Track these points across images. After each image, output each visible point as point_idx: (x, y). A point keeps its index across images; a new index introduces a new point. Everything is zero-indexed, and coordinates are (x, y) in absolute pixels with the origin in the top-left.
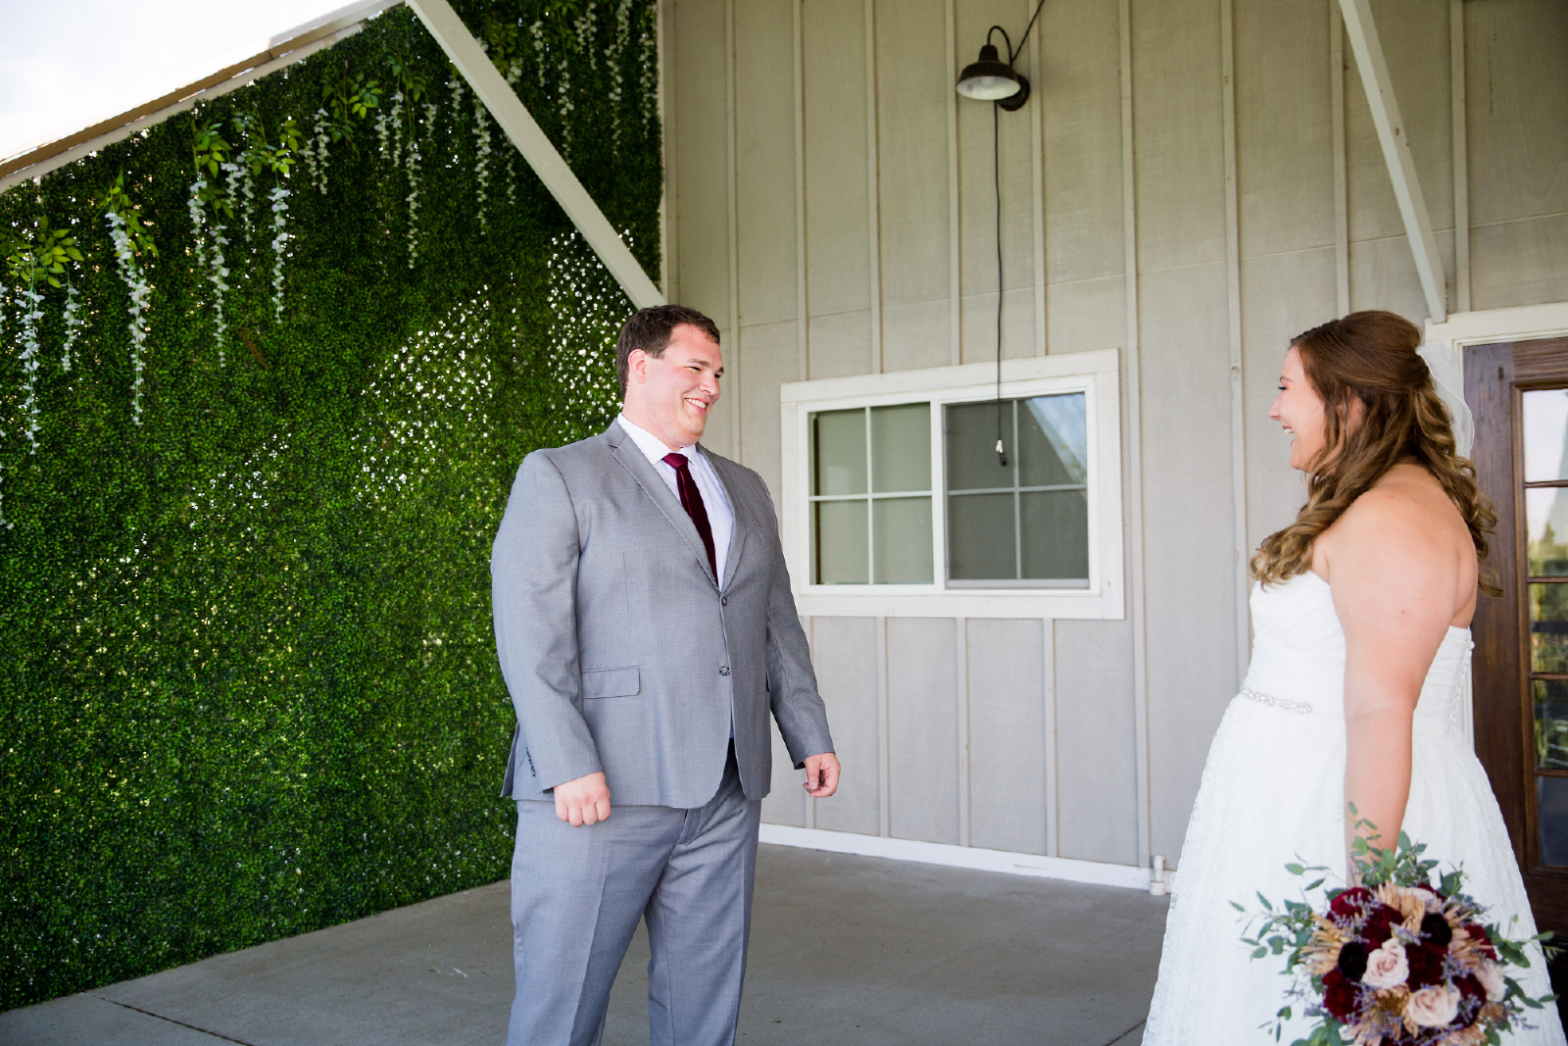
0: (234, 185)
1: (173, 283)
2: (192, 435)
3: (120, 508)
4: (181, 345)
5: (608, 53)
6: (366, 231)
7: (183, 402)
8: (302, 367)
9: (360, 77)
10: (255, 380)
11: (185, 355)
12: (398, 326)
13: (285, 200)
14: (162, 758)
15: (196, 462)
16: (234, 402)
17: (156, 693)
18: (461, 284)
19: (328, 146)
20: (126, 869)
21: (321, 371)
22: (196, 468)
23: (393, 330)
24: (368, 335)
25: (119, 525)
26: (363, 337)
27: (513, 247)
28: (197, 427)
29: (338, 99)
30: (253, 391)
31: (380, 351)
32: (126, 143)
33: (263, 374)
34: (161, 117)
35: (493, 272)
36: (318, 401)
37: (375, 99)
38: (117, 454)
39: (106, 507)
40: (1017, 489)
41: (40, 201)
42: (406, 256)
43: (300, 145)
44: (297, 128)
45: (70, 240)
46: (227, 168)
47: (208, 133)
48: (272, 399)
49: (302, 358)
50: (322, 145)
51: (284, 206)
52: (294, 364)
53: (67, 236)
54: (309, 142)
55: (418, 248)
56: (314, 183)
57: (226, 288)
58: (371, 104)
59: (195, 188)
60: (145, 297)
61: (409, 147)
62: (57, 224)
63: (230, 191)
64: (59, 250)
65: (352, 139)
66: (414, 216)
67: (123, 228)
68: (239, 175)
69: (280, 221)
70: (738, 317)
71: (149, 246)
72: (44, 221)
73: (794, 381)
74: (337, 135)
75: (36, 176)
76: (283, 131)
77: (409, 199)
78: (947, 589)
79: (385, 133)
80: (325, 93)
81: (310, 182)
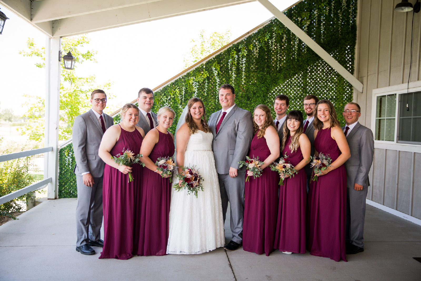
0: (236, 59)
1: (227, 78)
5: (339, 12)
6: (269, 63)
8: (253, 91)
9: (267, 33)
10: (242, 95)
12: (276, 82)
13: (245, 61)
16: (238, 99)
18: (292, 72)
19: (259, 48)
23: (275, 83)
24: (269, 84)
27: (307, 62)
29: (262, 38)
31: (272, 87)
32: (220, 54)
33: (244, 93)
34: (226, 49)
35: (301, 68)
36: (257, 98)
37: (269, 37)
40: (412, 117)
41: (204, 67)
42: (277, 67)
43: (253, 49)
44: (253, 45)
45: (208, 73)
46: (235, 56)
47: (233, 50)
48: (246, 98)
49: (253, 90)
50: (258, 48)
51: (245, 62)
52: (251, 91)
53: (207, 72)
54: (255, 48)
55: (279, 66)
56: (256, 56)
57: (235, 78)
58: (268, 38)
59: (229, 61)
60: (219, 82)
61: (278, 45)
62: (206, 70)
63: (236, 60)
64: (206, 75)
65: (263, 46)
66: (279, 59)
67: (215, 70)
68: (237, 57)
69: (244, 65)
70: (368, 73)
71: (220, 72)
72: (204, 70)
73: (375, 88)
74: (260, 45)
75: (204, 62)
76: (250, 47)
77: (278, 56)
78: (397, 143)
79: (271, 43)
80: (259, 37)
81: (255, 55)
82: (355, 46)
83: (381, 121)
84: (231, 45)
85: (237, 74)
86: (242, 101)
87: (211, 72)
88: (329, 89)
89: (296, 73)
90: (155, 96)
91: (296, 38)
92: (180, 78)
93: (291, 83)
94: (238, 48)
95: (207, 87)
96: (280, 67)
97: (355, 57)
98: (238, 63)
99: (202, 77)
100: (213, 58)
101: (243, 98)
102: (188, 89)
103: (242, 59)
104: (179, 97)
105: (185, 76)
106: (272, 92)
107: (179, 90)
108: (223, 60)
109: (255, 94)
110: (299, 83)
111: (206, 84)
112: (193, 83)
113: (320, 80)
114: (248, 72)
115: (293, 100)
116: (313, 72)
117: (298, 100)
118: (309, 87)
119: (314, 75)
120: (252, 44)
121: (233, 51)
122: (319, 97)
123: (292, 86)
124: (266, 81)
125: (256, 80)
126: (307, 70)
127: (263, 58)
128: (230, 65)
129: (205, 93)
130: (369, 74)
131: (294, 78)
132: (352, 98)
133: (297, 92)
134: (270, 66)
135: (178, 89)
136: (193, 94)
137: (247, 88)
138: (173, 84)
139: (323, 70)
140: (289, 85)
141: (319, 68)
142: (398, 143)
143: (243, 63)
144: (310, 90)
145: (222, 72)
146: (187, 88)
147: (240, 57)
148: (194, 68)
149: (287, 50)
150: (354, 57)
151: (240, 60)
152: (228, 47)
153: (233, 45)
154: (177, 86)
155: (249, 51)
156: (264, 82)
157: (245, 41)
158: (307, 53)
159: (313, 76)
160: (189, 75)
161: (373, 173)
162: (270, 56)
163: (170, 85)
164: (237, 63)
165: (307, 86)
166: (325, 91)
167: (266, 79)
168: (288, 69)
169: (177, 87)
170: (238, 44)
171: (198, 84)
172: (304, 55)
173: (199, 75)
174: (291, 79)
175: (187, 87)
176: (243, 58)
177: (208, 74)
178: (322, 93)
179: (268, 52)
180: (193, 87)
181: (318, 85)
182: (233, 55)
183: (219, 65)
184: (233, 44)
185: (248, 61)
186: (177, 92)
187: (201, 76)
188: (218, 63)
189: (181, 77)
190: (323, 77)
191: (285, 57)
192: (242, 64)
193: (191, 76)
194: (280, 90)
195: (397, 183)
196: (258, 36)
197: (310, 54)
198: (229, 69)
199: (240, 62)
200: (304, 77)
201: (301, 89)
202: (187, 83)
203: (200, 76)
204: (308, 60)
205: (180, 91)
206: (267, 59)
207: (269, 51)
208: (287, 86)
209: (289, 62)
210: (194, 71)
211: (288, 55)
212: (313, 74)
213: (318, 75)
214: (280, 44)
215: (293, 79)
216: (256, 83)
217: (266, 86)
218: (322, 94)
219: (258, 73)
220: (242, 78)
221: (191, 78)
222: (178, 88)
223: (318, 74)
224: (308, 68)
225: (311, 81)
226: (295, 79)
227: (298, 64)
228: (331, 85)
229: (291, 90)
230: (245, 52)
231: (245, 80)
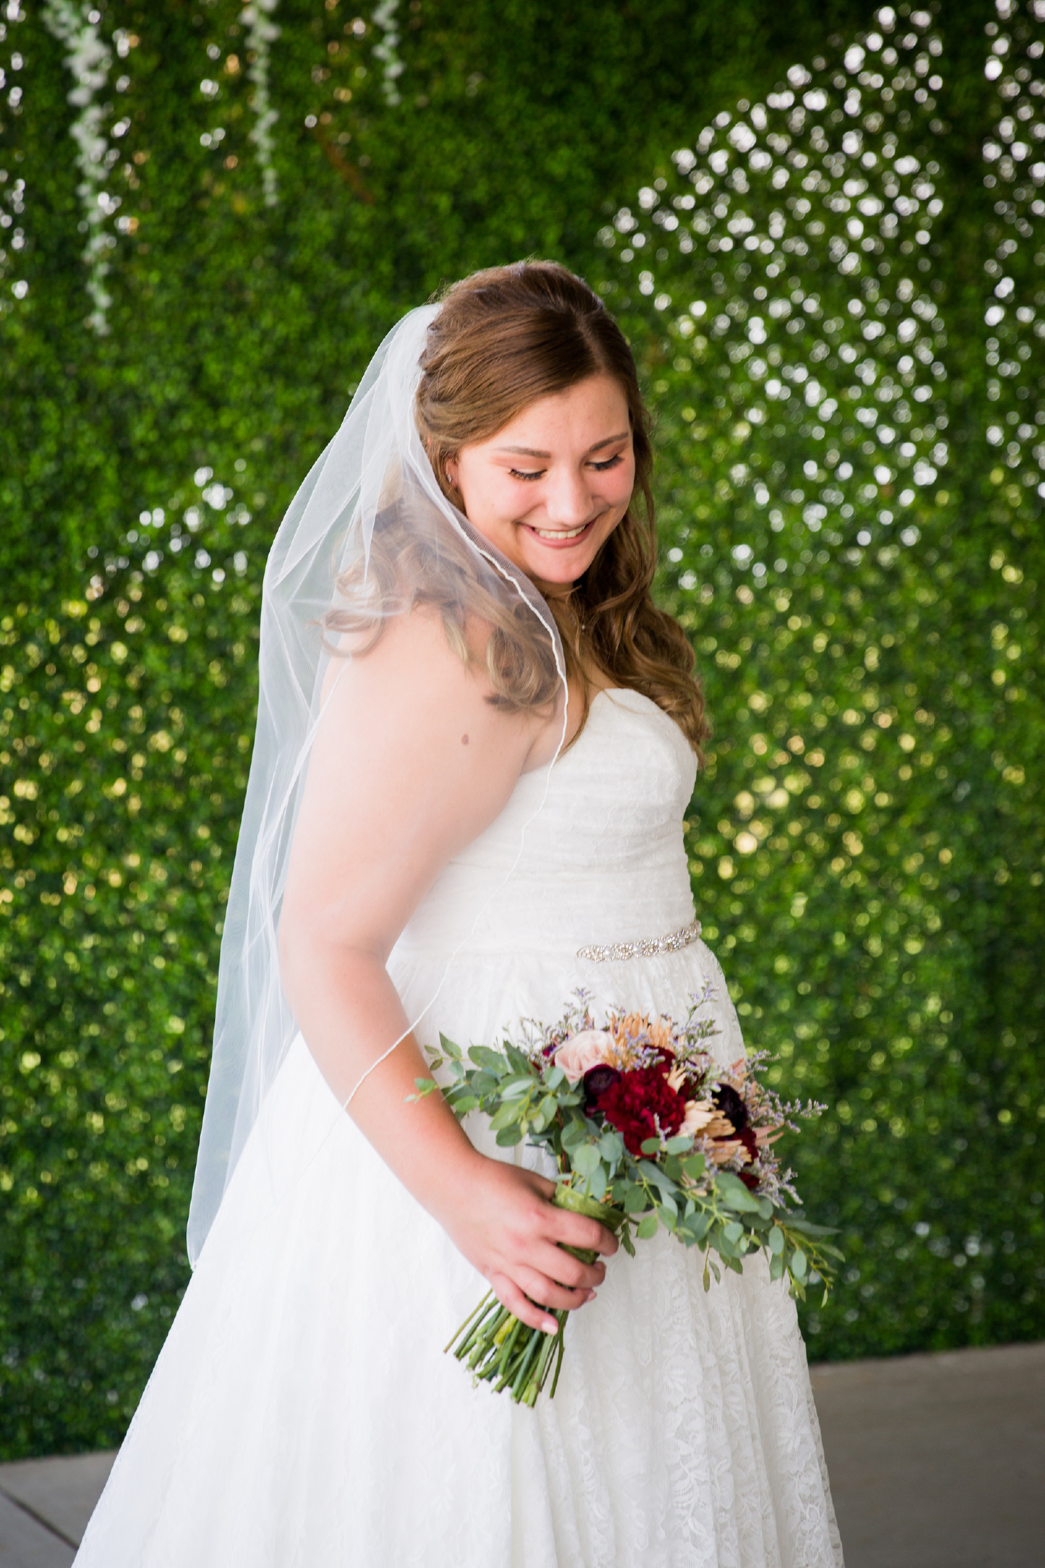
1: (167, 32)
2: (207, 349)
3: (55, 503)
4: (185, 160)
7: (189, 281)
8: (453, 193)
10: (342, 229)
11: (193, 180)
14: (140, 1012)
15: (215, 403)
16: (301, 276)
17: (132, 878)
20: (65, 1232)
21: (497, 200)
22: (216, 418)
23: (675, 98)
24: (615, 115)
25: (53, 536)
26: (602, 118)
28: (220, 330)
30: (339, 250)
31: (642, 142)
33: (362, 215)
38: (51, 391)
39: (26, 503)
48: (385, 267)
49: (452, 174)
52: (437, 188)
60: (94, 67)
86: (346, 302)
101: (353, 264)
106: (647, 196)
124: (585, 79)
131: (862, 47)
137: (393, 153)
156: (565, 92)
167: (584, 52)
174: (837, 62)
194: (720, 180)
201: (928, 167)
215: (854, 58)
226: (872, 62)
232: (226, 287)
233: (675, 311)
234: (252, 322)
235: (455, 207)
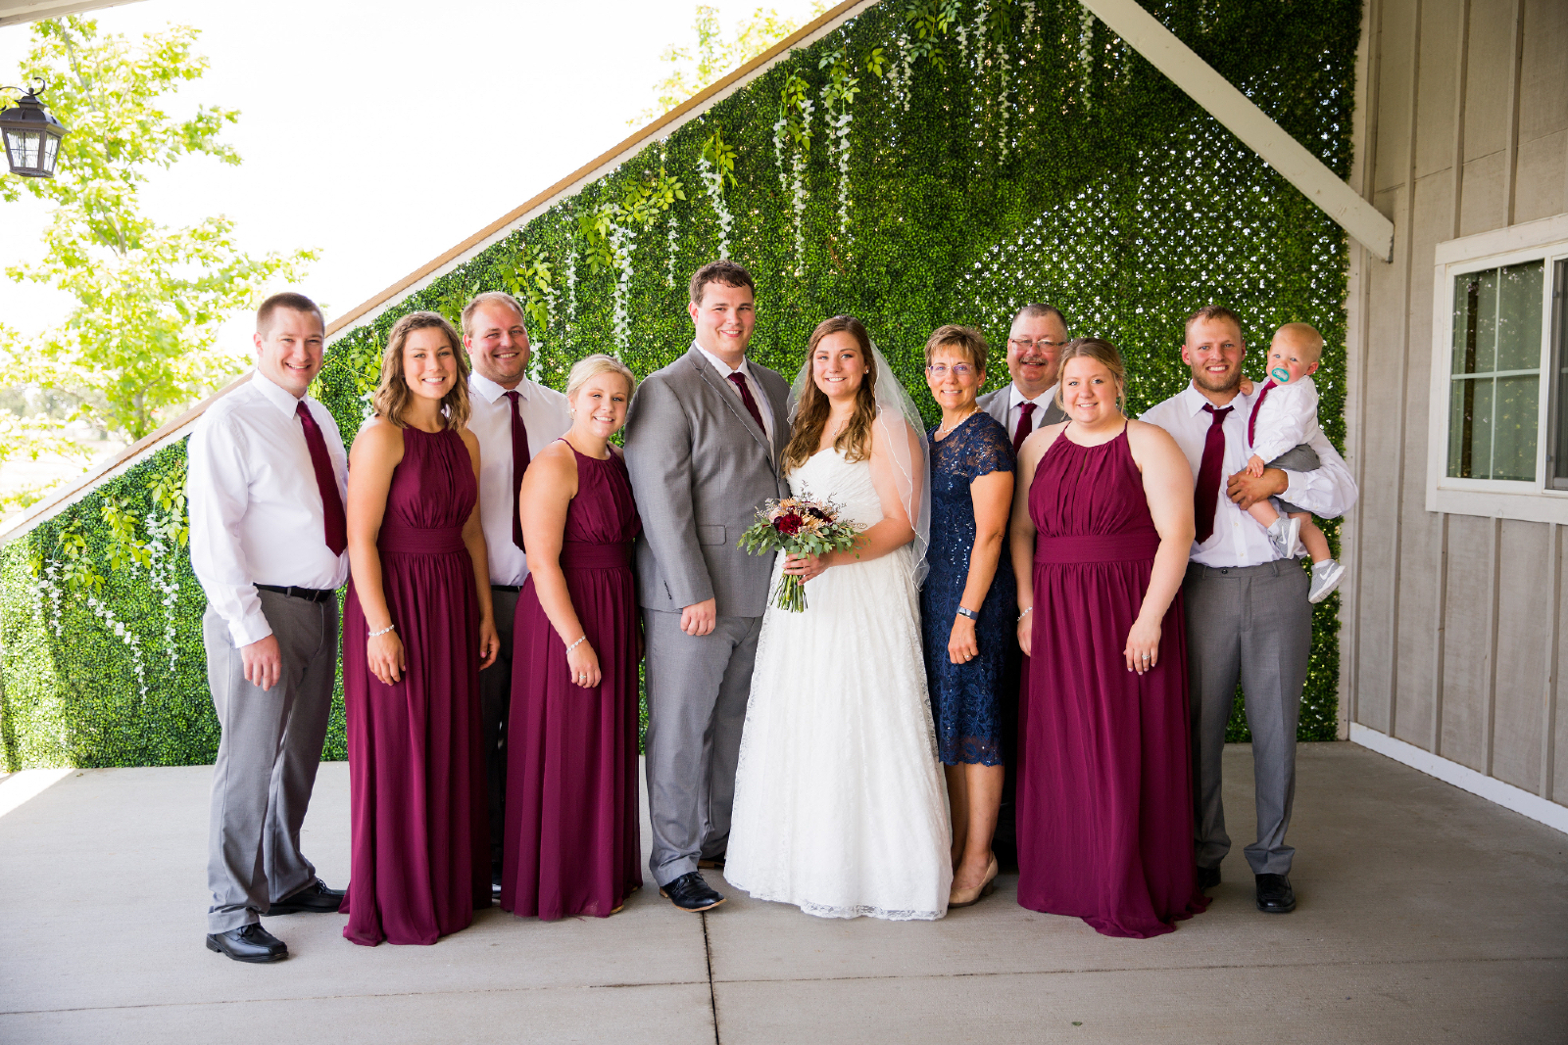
0: (808, 118)
1: (769, 208)
6: (959, 136)
8: (887, 266)
13: (849, 124)
18: (1066, 173)
19: (911, 66)
21: (906, 269)
23: (987, 224)
24: (960, 232)
26: (955, 234)
27: (1132, 126)
29: (925, 19)
31: (973, 243)
32: (737, 97)
34: (761, 72)
35: (1107, 156)
37: (955, 13)
41: (663, 157)
42: (996, 157)
43: (885, 69)
44: (883, 54)
45: (680, 184)
46: (803, 106)
47: (793, 78)
49: (887, 259)
50: (906, 66)
51: (846, 130)
52: (880, 265)
53: (677, 181)
54: (893, 66)
55: (1008, 145)
56: (897, 102)
57: (803, 207)
58: (952, 19)
59: (777, 127)
60: (729, 224)
61: (1000, 49)
62: (671, 174)
63: (806, 124)
64: (670, 194)
65: (931, 55)
66: (1006, 115)
67: (712, 170)
68: (813, 109)
69: (845, 144)
70: (1414, 167)
71: (734, 182)
72: (662, 172)
73: (1443, 239)
74: (917, 54)
75: (663, 136)
76: (871, 60)
77: (1001, 99)
78: (1546, 488)
79: (965, 43)
80: (910, 16)
81: (894, 101)
82: (1355, 46)
83: (1477, 388)
84: (785, 56)
85: (814, 189)
87: (691, 181)
88: (1239, 251)
89: (1086, 177)
90: (441, 294)
91: (1081, 17)
92: (552, 212)
93: (1065, 223)
94: (815, 67)
95: (677, 249)
96: (1012, 152)
97: (1355, 98)
98: (818, 139)
99: (651, 202)
100: (703, 116)
102: (589, 261)
103: (837, 119)
104: (550, 298)
105: (577, 200)
106: (978, 265)
107: (547, 265)
108: (747, 125)
109: (896, 275)
110: (1098, 221)
111: (672, 235)
112: (610, 234)
113: (1197, 207)
114: (862, 175)
115: (1073, 301)
116: (1163, 172)
117: (1097, 300)
118: (1147, 240)
119: (1168, 187)
120: (879, 47)
121: (793, 83)
122: (1194, 283)
123: (1068, 237)
124: (947, 219)
125: (903, 212)
126: (1135, 161)
127: (933, 112)
128: (779, 145)
129: (670, 277)
130: (1419, 174)
131: (1076, 200)
132: (1344, 286)
133: (1089, 268)
134: (965, 148)
135: (543, 261)
136: (613, 282)
137: (862, 251)
138: (522, 237)
139: (1206, 165)
140: (1055, 231)
141: (1189, 154)
142: (1554, 488)
143: (839, 134)
144: (1149, 255)
145: (743, 179)
146: (584, 258)
147: (827, 109)
148: (613, 167)
149: (1044, 71)
150: (1351, 97)
151: (827, 125)
152: (771, 65)
153: (795, 54)
154: (539, 246)
155: (867, 80)
156: (938, 224)
157: (847, 36)
158: (1136, 83)
159: (1164, 188)
160: (591, 194)
161: (1442, 629)
162: (967, 102)
163: (509, 242)
164: (811, 138)
165: (1134, 237)
166: (1221, 259)
167: (948, 208)
168: (1046, 161)
169: (538, 254)
170: (816, 50)
171: (633, 235)
172: (1121, 94)
173: (638, 196)
174: (1063, 207)
175: (588, 252)
176: (839, 112)
177: (681, 189)
178: (1203, 267)
179: (956, 82)
180: (612, 251)
181: (1188, 233)
182: (794, 98)
183: (729, 147)
184: (794, 48)
185: (863, 128)
186: (541, 274)
187: (649, 198)
188: (727, 140)
189: (554, 202)
190: (1210, 195)
191: (1033, 103)
192: (837, 142)
193: (604, 198)
194: (1011, 258)
195: (1548, 675)
196: (907, 10)
197: (1146, 88)
198: (778, 163)
199: (828, 131)
200: (1123, 197)
201: (1108, 249)
202: (585, 230)
203: (643, 197)
204: (1139, 119)
205: (554, 272)
206: (953, 115)
207: (959, 77)
208: (1045, 240)
209: (1054, 129)
210: (615, 180)
211: (1044, 95)
212: (1164, 181)
213: (1185, 184)
214: (1010, 47)
215: (1072, 205)
216: (900, 229)
217: (949, 242)
218: (1204, 273)
219: (913, 182)
220: (838, 207)
221: (602, 208)
222: (542, 256)
223: (1189, 180)
224: (1141, 153)
225: (1155, 215)
226: (1081, 205)
227: (1094, 136)
228: (1246, 232)
229: (1064, 257)
230: (847, 83)
231: (849, 213)
232: (792, 306)
233: (988, 314)
234: (800, 321)
235: (887, 272)
